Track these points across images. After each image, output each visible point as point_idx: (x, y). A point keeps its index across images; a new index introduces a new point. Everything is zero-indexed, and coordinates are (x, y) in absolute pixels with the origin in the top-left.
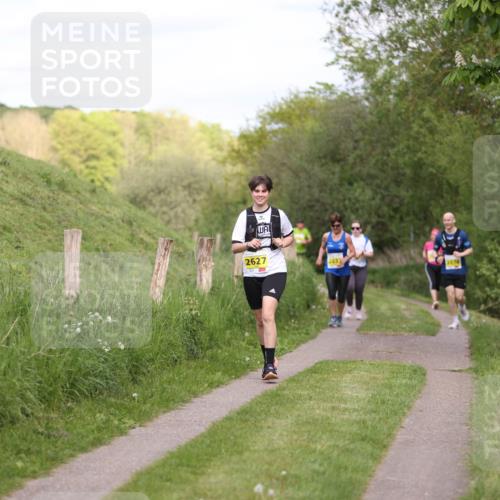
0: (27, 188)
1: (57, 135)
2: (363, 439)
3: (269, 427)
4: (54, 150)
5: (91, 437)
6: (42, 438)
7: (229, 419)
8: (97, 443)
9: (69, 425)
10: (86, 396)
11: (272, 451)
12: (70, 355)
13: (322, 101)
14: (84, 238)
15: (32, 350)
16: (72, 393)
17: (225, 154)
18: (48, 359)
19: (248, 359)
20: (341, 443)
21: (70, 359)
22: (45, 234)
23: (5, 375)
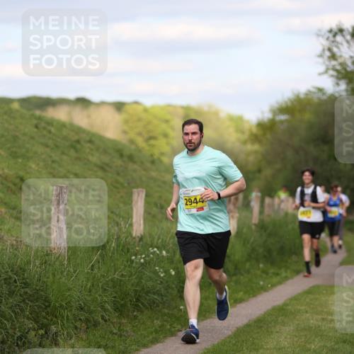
0: (106, 159)
1: (126, 122)
2: (344, 342)
3: (277, 332)
4: (125, 132)
5: (151, 337)
6: (116, 337)
7: (248, 325)
8: (155, 341)
9: (135, 328)
10: (147, 308)
11: (280, 349)
12: (136, 278)
13: (316, 100)
14: (146, 196)
15: (109, 274)
16: (137, 306)
17: (246, 136)
18: (121, 281)
19: (261, 283)
20: (328, 345)
21: (136, 281)
22: (119, 192)
23: (90, 292)
